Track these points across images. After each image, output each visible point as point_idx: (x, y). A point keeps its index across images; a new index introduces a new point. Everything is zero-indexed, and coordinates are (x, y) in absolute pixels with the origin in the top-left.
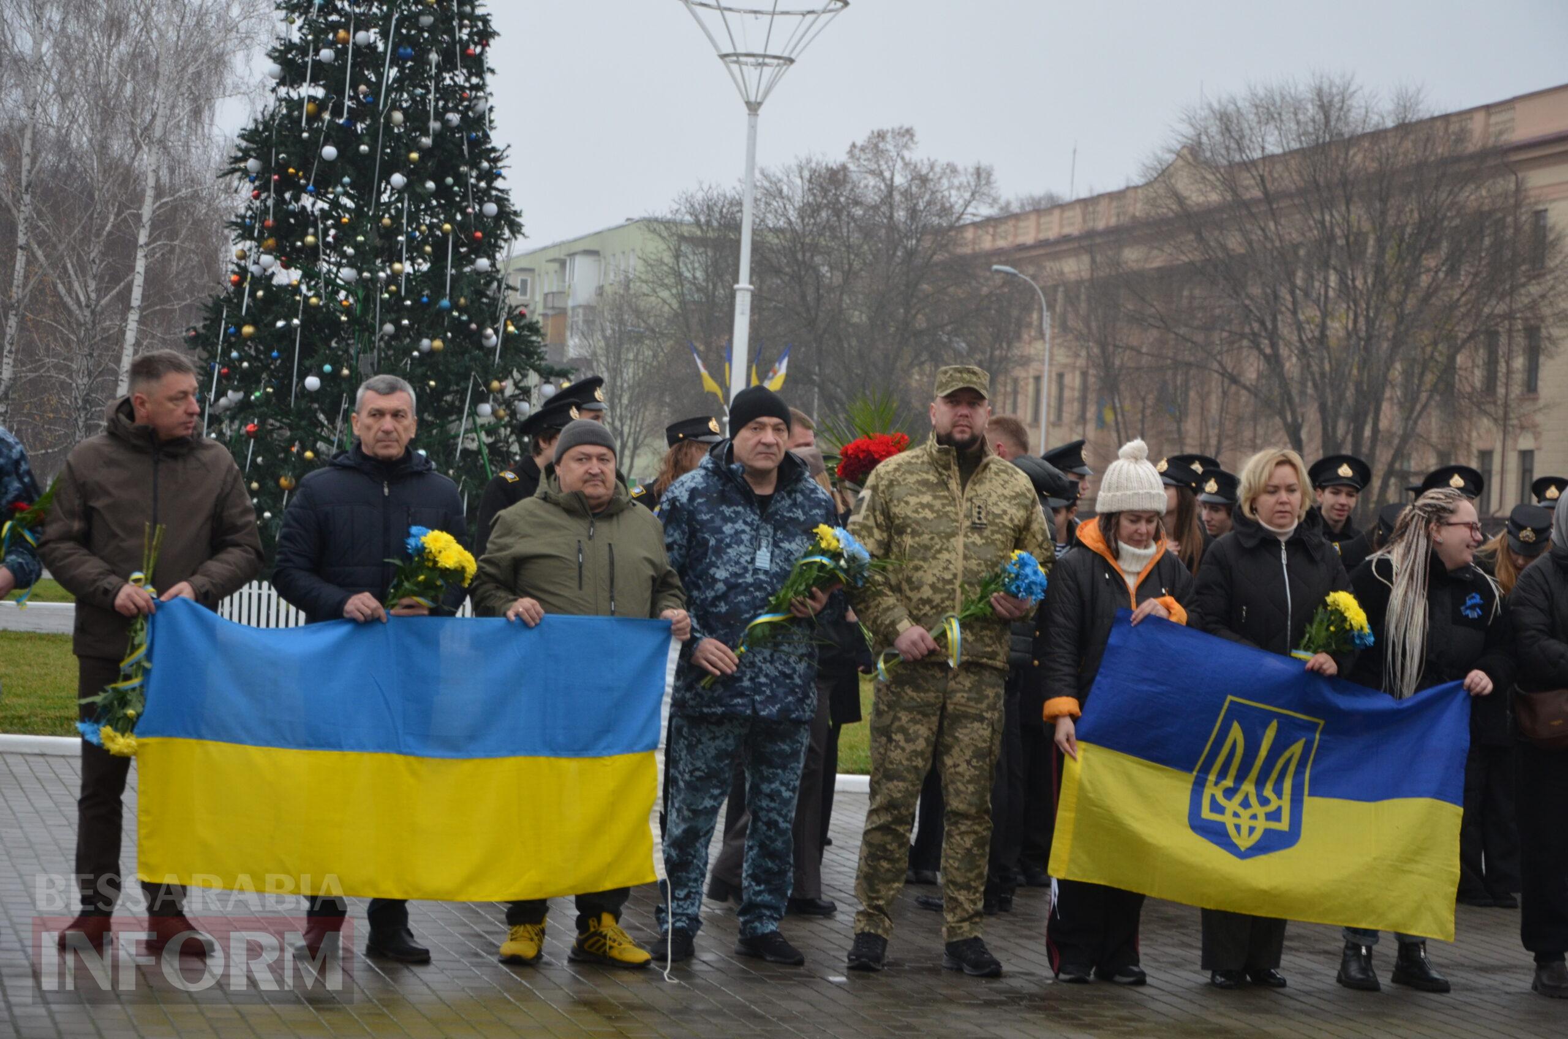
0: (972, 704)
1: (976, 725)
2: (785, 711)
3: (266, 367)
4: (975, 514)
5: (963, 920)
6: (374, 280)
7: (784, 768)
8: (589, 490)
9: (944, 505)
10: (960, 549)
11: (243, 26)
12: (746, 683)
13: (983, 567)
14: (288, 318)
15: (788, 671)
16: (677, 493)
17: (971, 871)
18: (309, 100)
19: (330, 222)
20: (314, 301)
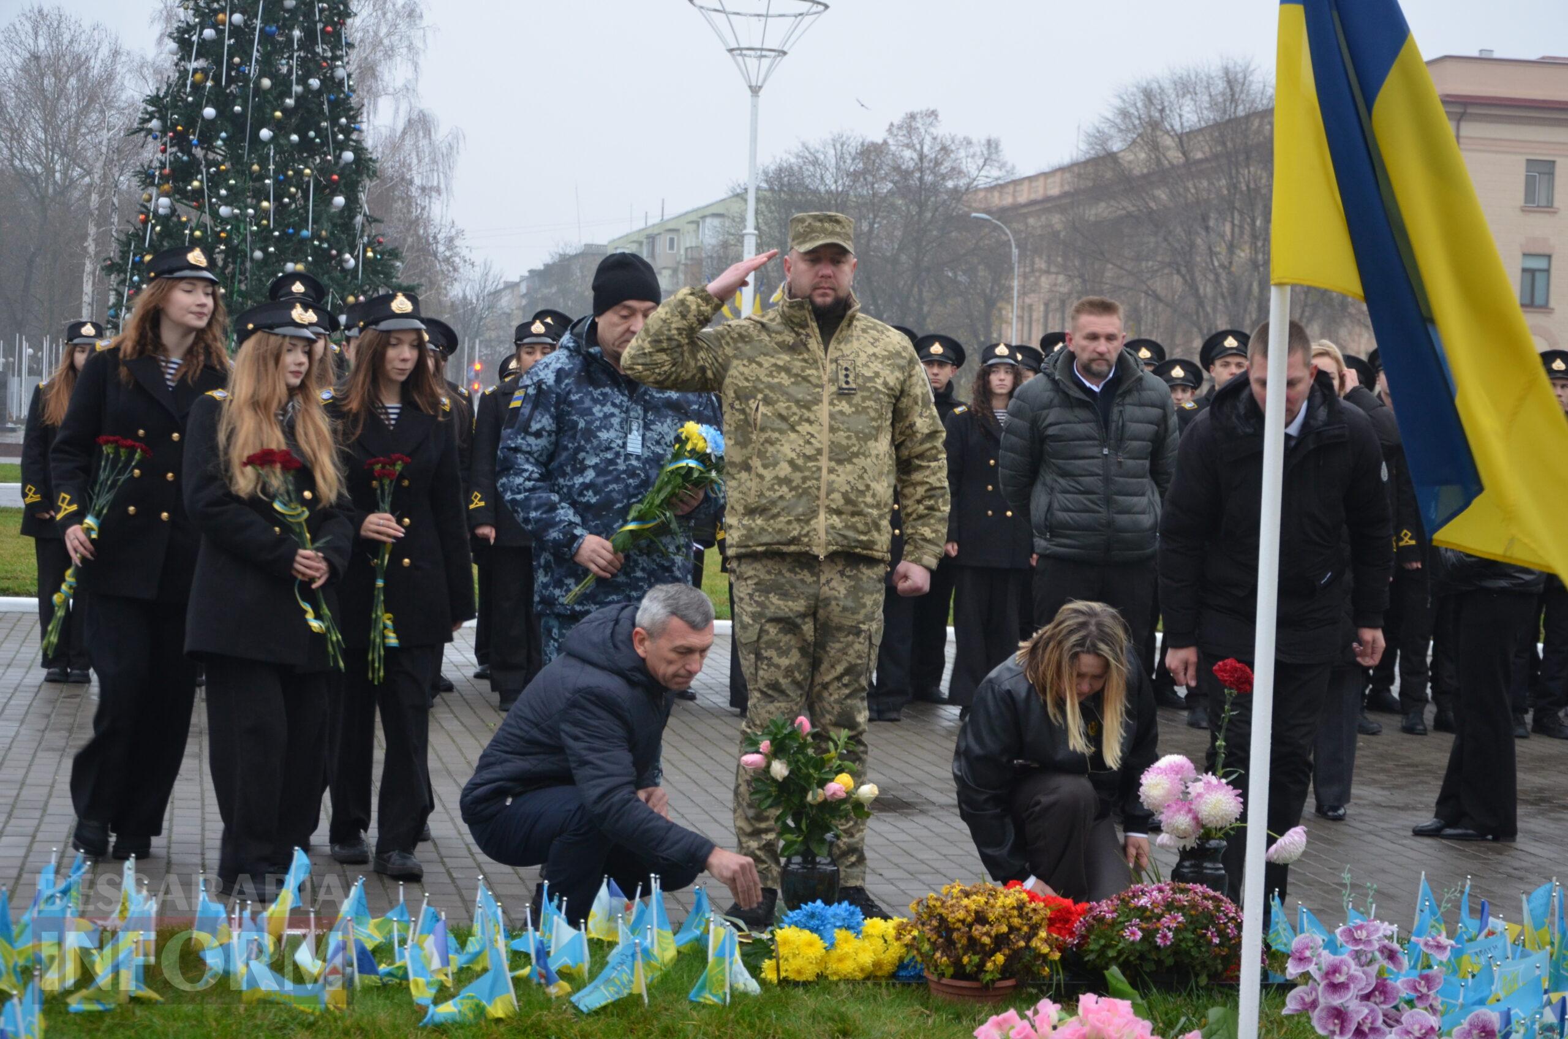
6: (244, 215)
11: (386, 42)
18: (195, 71)
19: (213, 169)
20: (198, 233)
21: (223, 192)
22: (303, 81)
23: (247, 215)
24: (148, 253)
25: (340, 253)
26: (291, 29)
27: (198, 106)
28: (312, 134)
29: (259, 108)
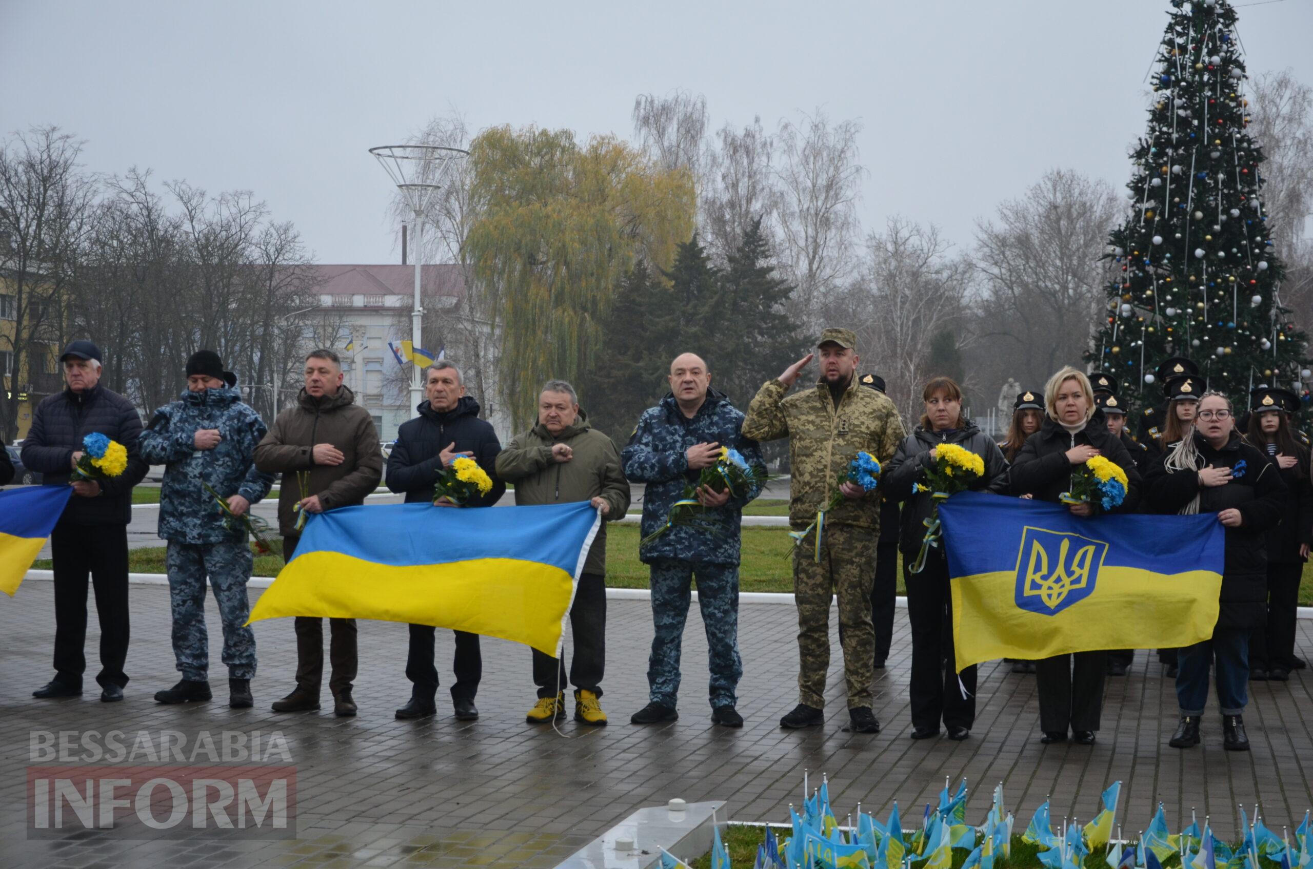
0: (845, 552)
1: (849, 566)
4: (841, 425)
5: (855, 695)
6: (1185, 313)
9: (822, 421)
10: (830, 449)
13: (844, 460)
17: (857, 661)
18: (1147, 210)
19: (1161, 281)
20: (1151, 329)
21: (1169, 298)
22: (1226, 211)
23: (1187, 314)
24: (1116, 345)
25: (1259, 338)
26: (1217, 173)
27: (1149, 236)
28: (1235, 250)
29: (1194, 234)
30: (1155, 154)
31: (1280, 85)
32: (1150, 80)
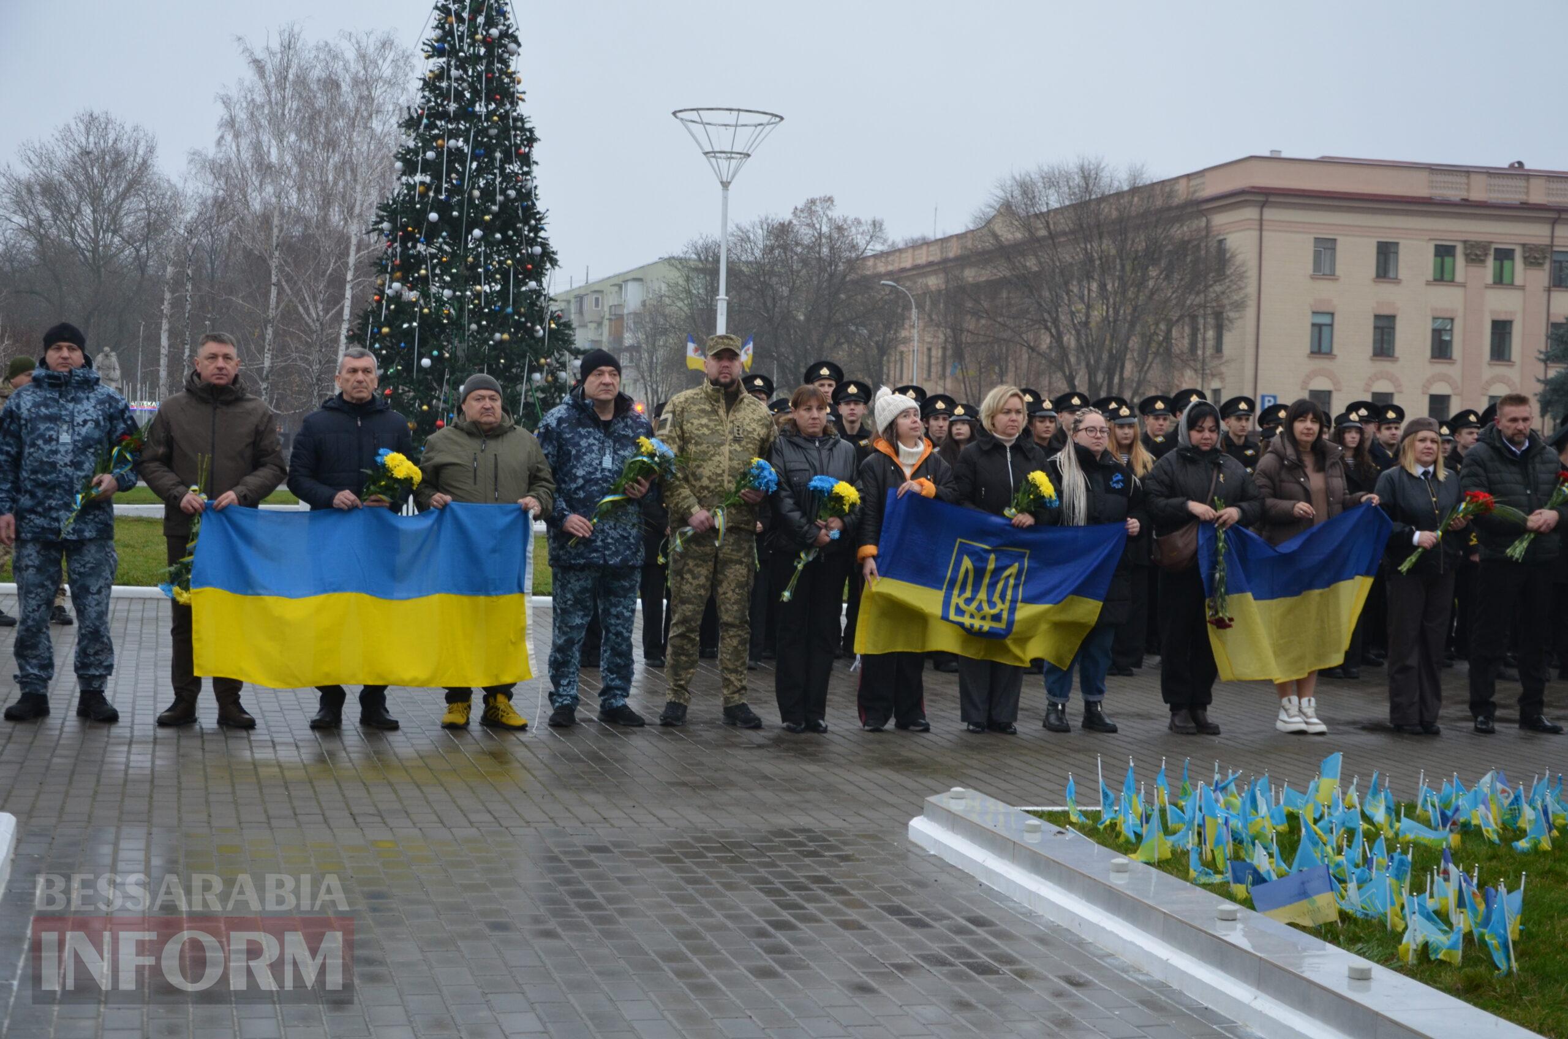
0: (735, 553)
2: (625, 560)
3: (398, 353)
4: (735, 431)
6: (463, 296)
7: (625, 597)
8: (484, 419)
9: (715, 425)
10: (727, 454)
12: (599, 543)
13: (741, 465)
14: (410, 322)
15: (625, 534)
16: (549, 421)
18: (419, 184)
19: (434, 261)
20: (426, 311)
21: (448, 279)
22: (503, 192)
23: (466, 296)
24: (384, 326)
25: (533, 325)
26: (495, 151)
27: (424, 212)
28: (510, 233)
30: (426, 126)
31: (384, 45)
32: (421, 46)
